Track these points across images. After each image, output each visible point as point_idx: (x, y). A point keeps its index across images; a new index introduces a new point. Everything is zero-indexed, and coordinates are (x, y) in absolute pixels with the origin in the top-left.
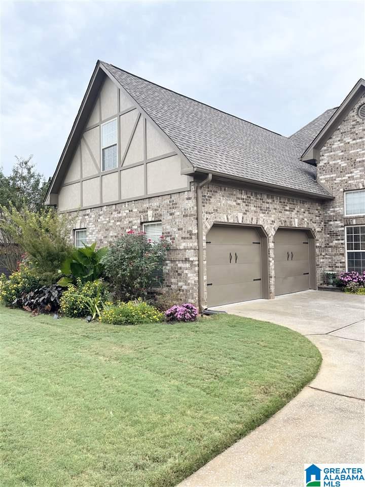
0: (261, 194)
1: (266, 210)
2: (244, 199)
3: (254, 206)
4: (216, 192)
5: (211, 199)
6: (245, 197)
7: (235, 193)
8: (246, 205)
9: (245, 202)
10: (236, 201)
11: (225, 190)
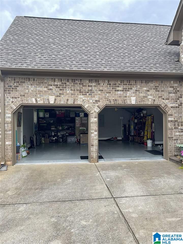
0: (81, 80)
1: (88, 92)
2: (57, 85)
3: (71, 90)
4: (24, 82)
5: (17, 88)
6: (59, 84)
7: (45, 81)
8: (61, 90)
9: (59, 88)
10: (47, 87)
11: (34, 80)
